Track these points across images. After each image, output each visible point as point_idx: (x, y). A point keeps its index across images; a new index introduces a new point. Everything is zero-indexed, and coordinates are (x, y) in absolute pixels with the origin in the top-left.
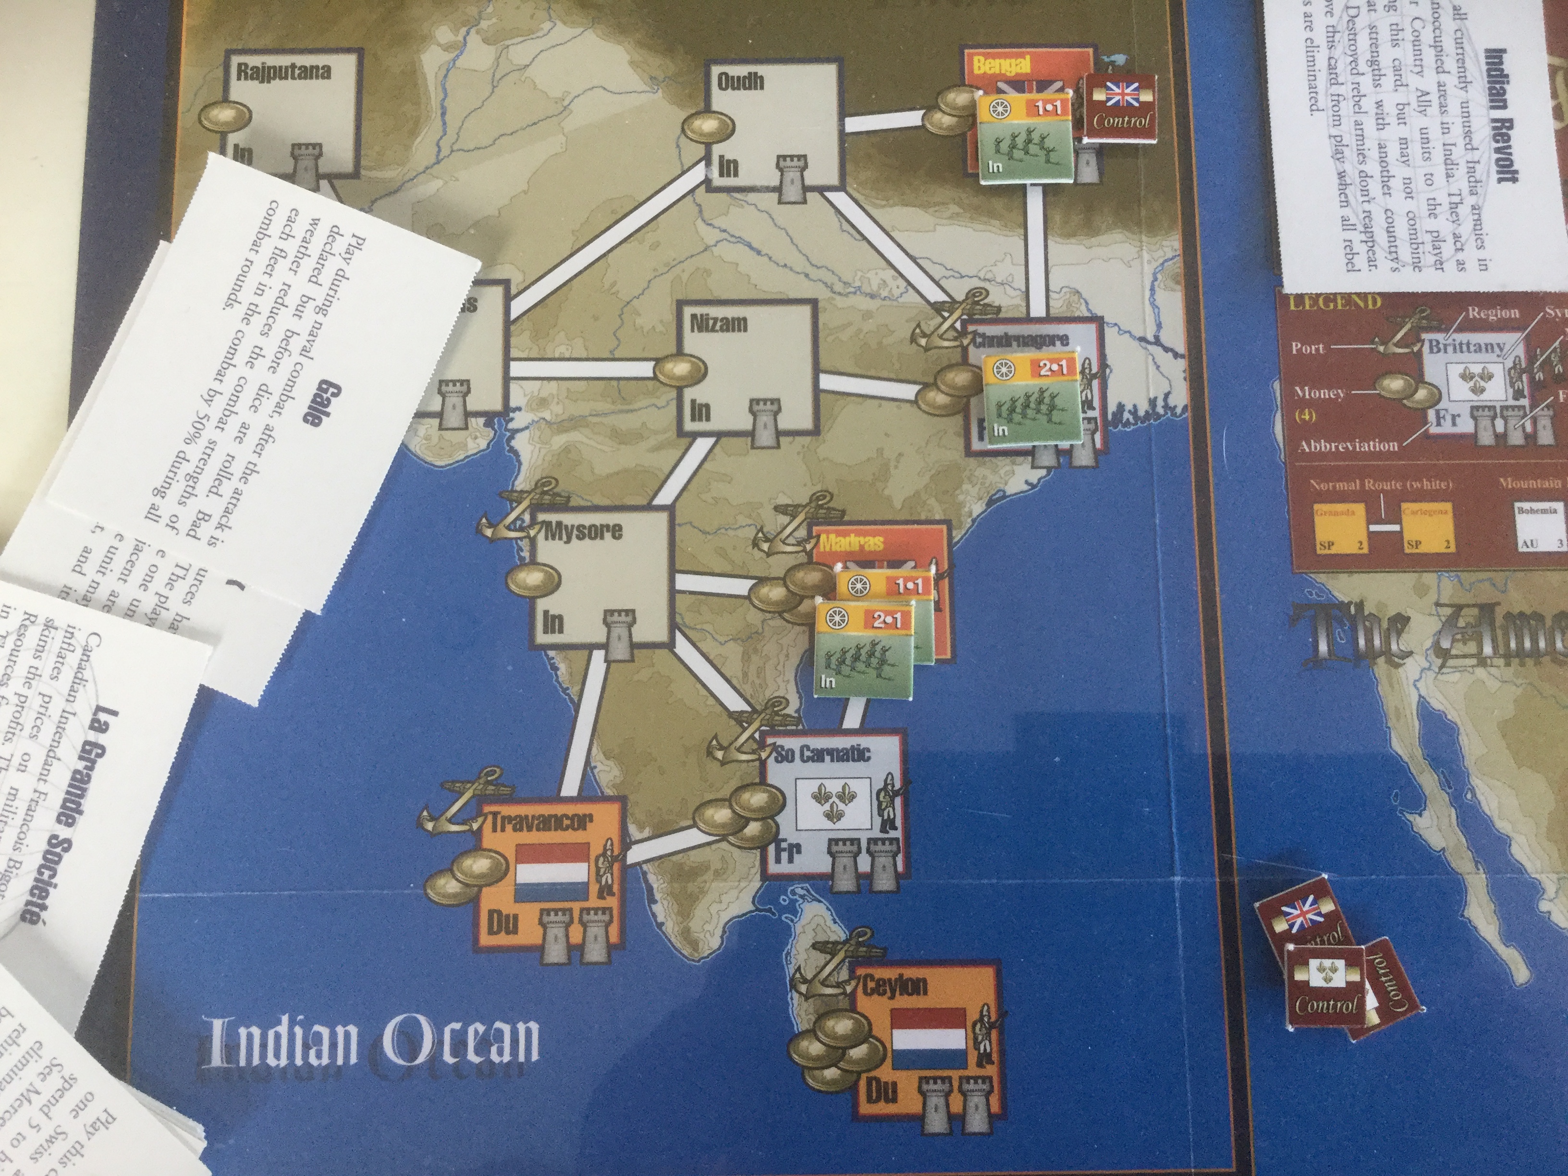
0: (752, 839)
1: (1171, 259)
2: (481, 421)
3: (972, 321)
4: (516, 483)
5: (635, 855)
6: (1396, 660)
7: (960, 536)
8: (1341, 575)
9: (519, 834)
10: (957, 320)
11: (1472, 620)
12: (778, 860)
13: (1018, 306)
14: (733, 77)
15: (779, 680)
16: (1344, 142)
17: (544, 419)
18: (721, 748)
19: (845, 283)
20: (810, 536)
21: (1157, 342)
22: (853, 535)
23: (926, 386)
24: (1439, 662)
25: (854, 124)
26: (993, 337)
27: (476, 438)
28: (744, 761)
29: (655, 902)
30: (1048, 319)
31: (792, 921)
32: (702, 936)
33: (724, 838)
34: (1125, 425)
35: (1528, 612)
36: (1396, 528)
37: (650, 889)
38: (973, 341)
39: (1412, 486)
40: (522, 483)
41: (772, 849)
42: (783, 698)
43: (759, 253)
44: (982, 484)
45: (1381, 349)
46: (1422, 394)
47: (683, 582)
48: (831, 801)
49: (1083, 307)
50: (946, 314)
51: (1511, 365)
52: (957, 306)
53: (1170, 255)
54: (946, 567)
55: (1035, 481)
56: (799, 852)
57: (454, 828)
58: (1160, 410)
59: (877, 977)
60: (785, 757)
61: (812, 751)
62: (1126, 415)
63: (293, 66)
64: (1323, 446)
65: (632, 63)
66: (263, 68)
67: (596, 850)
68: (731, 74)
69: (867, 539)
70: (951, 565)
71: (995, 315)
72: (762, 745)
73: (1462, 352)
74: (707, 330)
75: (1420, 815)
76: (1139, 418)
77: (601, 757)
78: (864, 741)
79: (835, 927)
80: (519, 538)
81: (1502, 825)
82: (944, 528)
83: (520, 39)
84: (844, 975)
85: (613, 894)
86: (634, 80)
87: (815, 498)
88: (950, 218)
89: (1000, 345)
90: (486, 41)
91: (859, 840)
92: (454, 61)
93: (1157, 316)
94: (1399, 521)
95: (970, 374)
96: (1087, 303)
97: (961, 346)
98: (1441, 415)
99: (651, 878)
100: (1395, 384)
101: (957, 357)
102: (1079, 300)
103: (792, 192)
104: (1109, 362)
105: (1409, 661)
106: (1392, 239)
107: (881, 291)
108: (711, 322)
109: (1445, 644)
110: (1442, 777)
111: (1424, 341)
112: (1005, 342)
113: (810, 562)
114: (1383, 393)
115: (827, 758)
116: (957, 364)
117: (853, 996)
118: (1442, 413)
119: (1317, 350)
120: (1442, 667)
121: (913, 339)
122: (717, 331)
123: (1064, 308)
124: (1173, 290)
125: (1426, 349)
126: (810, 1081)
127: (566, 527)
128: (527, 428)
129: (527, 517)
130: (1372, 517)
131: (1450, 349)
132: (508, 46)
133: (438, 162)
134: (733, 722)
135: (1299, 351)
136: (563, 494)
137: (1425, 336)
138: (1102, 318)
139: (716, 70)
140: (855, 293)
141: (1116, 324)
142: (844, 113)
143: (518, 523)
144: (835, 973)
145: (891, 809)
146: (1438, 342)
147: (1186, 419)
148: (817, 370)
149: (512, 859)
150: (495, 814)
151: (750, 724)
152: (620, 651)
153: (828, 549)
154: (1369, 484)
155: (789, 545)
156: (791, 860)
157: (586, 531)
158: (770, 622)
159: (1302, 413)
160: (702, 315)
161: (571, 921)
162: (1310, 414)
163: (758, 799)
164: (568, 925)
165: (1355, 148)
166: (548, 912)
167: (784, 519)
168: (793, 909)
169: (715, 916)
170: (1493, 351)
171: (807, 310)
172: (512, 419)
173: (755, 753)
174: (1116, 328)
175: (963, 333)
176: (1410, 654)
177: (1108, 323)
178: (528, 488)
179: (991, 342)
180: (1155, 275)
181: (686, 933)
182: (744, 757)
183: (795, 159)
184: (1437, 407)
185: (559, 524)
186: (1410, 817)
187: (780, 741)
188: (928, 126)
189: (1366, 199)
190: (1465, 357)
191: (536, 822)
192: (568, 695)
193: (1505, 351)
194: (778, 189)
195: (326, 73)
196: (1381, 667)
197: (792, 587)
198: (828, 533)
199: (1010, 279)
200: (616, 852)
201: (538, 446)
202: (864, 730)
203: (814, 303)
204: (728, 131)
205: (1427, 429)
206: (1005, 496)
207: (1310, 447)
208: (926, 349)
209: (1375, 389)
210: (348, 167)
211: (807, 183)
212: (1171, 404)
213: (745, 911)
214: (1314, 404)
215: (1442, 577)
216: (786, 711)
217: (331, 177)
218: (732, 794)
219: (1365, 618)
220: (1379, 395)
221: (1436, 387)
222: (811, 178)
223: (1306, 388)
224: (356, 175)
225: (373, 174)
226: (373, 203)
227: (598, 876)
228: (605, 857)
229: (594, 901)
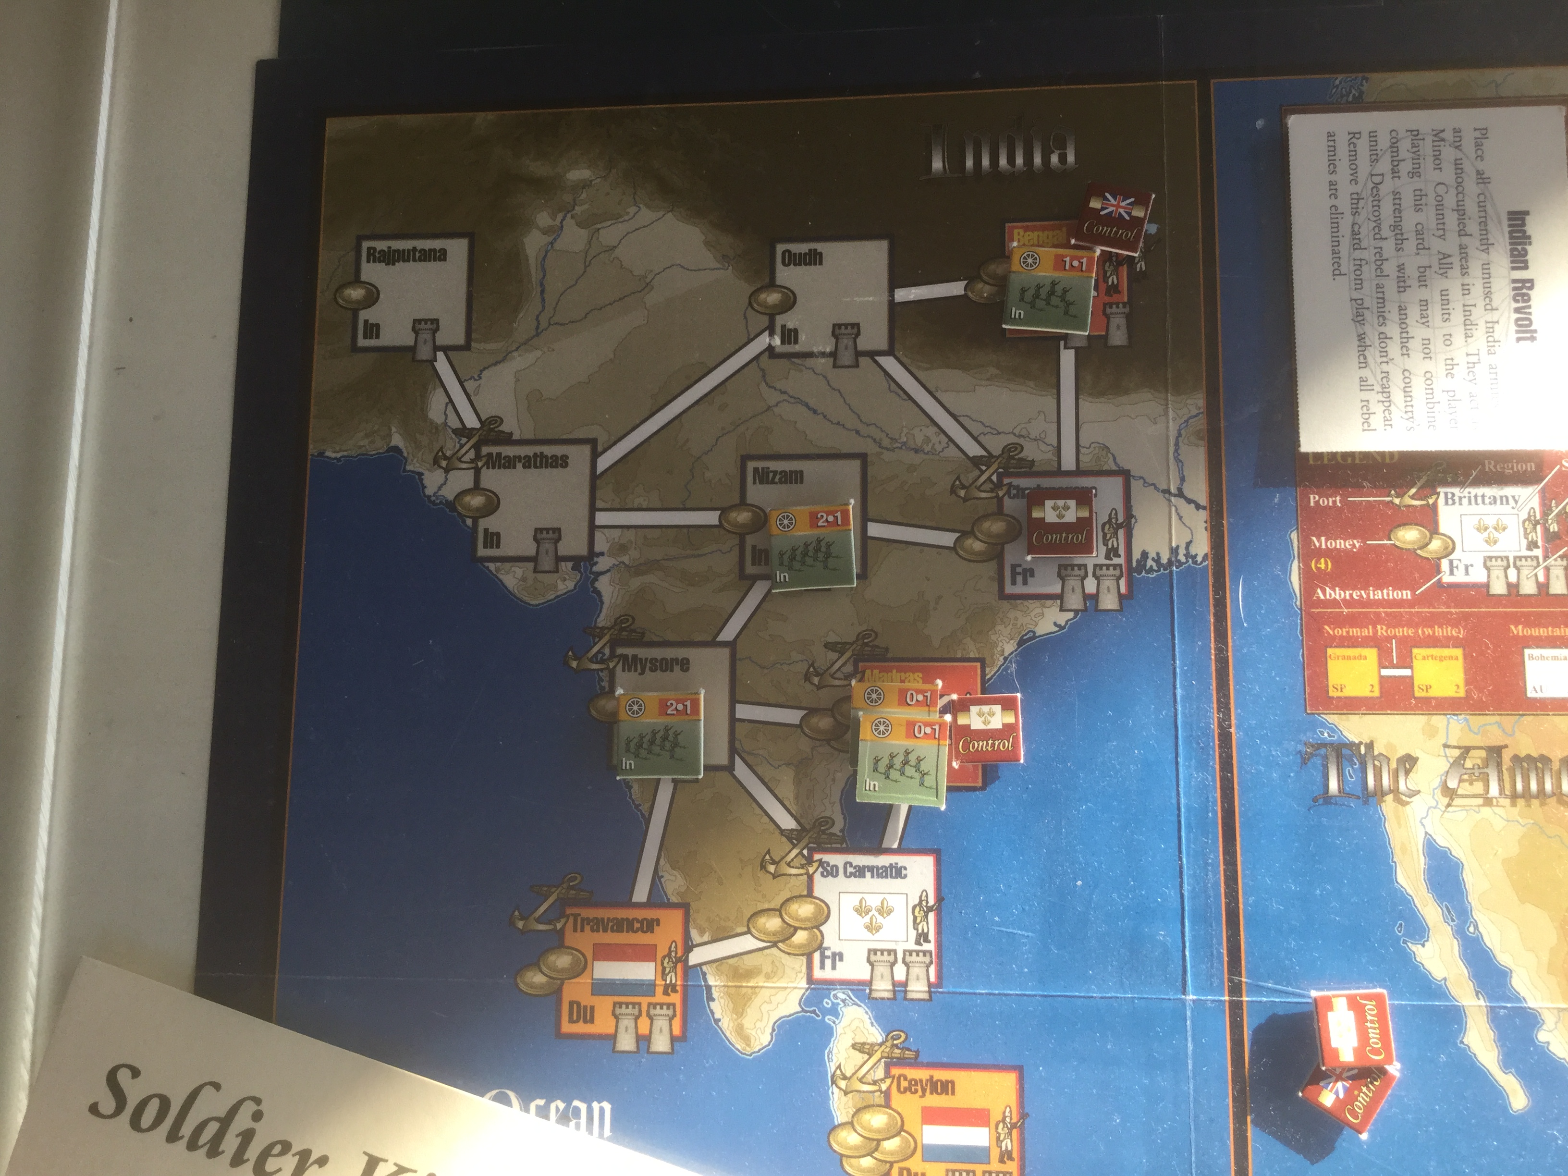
0: (800, 946)
1: (1195, 416)
2: (570, 565)
3: (1007, 474)
4: (599, 620)
5: (695, 958)
6: (1404, 798)
7: (993, 673)
8: (1350, 716)
9: (596, 934)
10: (993, 474)
11: (1479, 762)
12: (822, 967)
13: (1050, 460)
14: (795, 254)
15: (826, 802)
16: (1365, 305)
17: (623, 563)
18: (774, 862)
19: (891, 439)
20: (856, 671)
21: (1180, 494)
22: (894, 671)
23: (964, 534)
24: (1446, 800)
25: (903, 295)
26: (1027, 489)
27: (565, 580)
28: (795, 875)
29: (713, 1000)
30: (1079, 472)
31: (834, 1022)
32: (754, 1032)
33: (775, 944)
34: (1148, 572)
35: (1535, 754)
36: (1406, 672)
37: (709, 988)
38: (1008, 492)
39: (1423, 632)
40: (603, 619)
42: (829, 818)
43: (815, 412)
44: (1015, 625)
45: (1397, 501)
46: (1436, 545)
47: (743, 711)
48: (871, 914)
49: (1111, 462)
50: (984, 468)
51: (1526, 516)
52: (993, 460)
53: (1194, 412)
55: (1063, 624)
56: (841, 959)
57: (541, 927)
58: (1182, 558)
59: (909, 1077)
60: (830, 872)
61: (855, 868)
62: (1150, 563)
63: (415, 249)
64: (1337, 594)
65: (707, 243)
66: (389, 251)
67: (662, 951)
68: (793, 251)
69: (908, 674)
71: (1028, 468)
72: (810, 860)
73: (1477, 503)
74: (768, 483)
75: (1423, 945)
76: (1162, 565)
77: (667, 867)
78: (901, 860)
79: (873, 1030)
80: (598, 670)
81: (1504, 958)
82: (978, 664)
83: (609, 223)
84: (880, 1073)
85: (676, 991)
86: (708, 259)
87: (861, 636)
88: (988, 379)
90: (579, 225)
91: (895, 951)
92: (552, 243)
93: (1181, 470)
94: (1410, 667)
95: (1005, 524)
96: (1115, 459)
97: (997, 497)
98: (1455, 565)
99: (711, 980)
100: (1408, 536)
101: (993, 507)
102: (1107, 455)
103: (846, 357)
104: (1134, 513)
105: (1417, 799)
106: (1409, 399)
107: (925, 446)
108: (771, 475)
109: (1452, 784)
110: (1445, 909)
111: (1438, 494)
114: (1398, 543)
115: (868, 874)
116: (993, 514)
117: (887, 1094)
118: (1455, 563)
119: (1334, 502)
120: (1449, 805)
121: (953, 491)
122: (776, 483)
123: (1094, 462)
124: (1197, 446)
125: (1441, 501)
126: (848, 1168)
127: (641, 659)
128: (608, 571)
129: (607, 651)
130: (1384, 661)
131: (1465, 501)
132: (599, 229)
133: (537, 335)
134: (784, 839)
135: (1317, 503)
136: (638, 630)
137: (1440, 489)
138: (1129, 471)
139: (780, 248)
140: (901, 448)
141: (1141, 478)
142: (893, 284)
143: (600, 655)
144: (872, 1071)
145: (925, 923)
146: (1453, 495)
148: (865, 519)
149: (589, 956)
150: (576, 916)
151: (799, 841)
154: (1381, 630)
155: (837, 679)
156: (834, 967)
157: (658, 664)
158: (819, 749)
159: (1317, 562)
160: (763, 468)
161: (640, 1014)
162: (1326, 563)
164: (637, 1019)
165: (1375, 310)
166: (620, 1004)
167: (833, 656)
168: (834, 1012)
169: (766, 1014)
170: (1507, 503)
171: (856, 464)
172: (596, 563)
173: (802, 868)
174: (1142, 481)
175: (999, 485)
176: (1419, 792)
177: (1134, 477)
178: (609, 624)
179: (1024, 494)
180: (1179, 431)
181: (740, 1030)
182: (794, 871)
183: (849, 327)
184: (1451, 557)
185: (635, 657)
186: (1414, 948)
187: (826, 857)
188: (971, 295)
189: (1385, 359)
190: (1481, 509)
191: (611, 924)
192: (641, 811)
193: (1519, 504)
194: (834, 355)
195: (441, 255)
196: (1388, 805)
197: (839, 717)
198: (872, 669)
199: (1043, 435)
200: (679, 954)
201: (618, 587)
202: (900, 851)
203: (863, 457)
204: (789, 302)
205: (1440, 579)
206: (1034, 637)
207: (1325, 595)
208: (965, 500)
209: (1390, 539)
210: (461, 340)
211: (859, 348)
212: (1193, 552)
213: (792, 1012)
214: (1328, 553)
215: (1451, 720)
216: (832, 831)
217: (446, 349)
218: (781, 907)
219: (1374, 758)
220: (1394, 545)
221: (1450, 538)
222: (863, 344)
223: (1323, 539)
224: (467, 347)
225: (482, 346)
226: (481, 371)
227: (664, 975)
228: (670, 958)
229: (659, 997)
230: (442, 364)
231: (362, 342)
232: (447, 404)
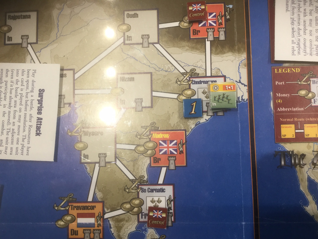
0: (135, 212)
1: (244, 60)
2: (68, 105)
3: (192, 77)
4: (77, 121)
5: (106, 216)
6: (302, 166)
7: (188, 134)
8: (287, 144)
9: (77, 210)
10: (187, 77)
12: (142, 218)
13: (203, 73)
15: (142, 171)
18: (128, 189)
19: (159, 68)
20: (150, 134)
21: (240, 82)
22: (161, 134)
23: (180, 94)
24: (313, 166)
25: (162, 26)
26: (197, 81)
29: (111, 228)
30: (211, 77)
31: (145, 233)
32: (123, 237)
33: (128, 212)
36: (303, 131)
37: (110, 224)
38: (192, 82)
39: (307, 120)
41: (140, 215)
42: (143, 176)
43: (137, 60)
44: (194, 120)
45: (299, 83)
46: (310, 95)
47: (118, 146)
48: (155, 202)
49: (220, 73)
50: (185, 76)
52: (188, 73)
53: (244, 58)
54: (185, 142)
55: (208, 119)
57: (62, 209)
58: (240, 100)
60: (144, 191)
61: (151, 190)
63: (22, 15)
64: (284, 109)
65: (105, 12)
66: (14, 16)
67: (96, 215)
68: (130, 14)
69: (165, 135)
70: (186, 141)
71: (197, 75)
72: (138, 188)
74: (124, 81)
75: (307, 207)
77: (98, 191)
78: (164, 187)
79: (156, 235)
82: (184, 131)
83: (76, 6)
85: (101, 226)
86: (105, 16)
87: (151, 124)
88: (186, 50)
89: (199, 83)
90: (68, 7)
92: (60, 13)
93: (240, 75)
94: (304, 129)
95: (191, 91)
97: (189, 84)
98: (315, 101)
99: (111, 222)
100: (303, 93)
101: (188, 87)
102: (219, 71)
103: (146, 44)
105: (305, 166)
107: (168, 70)
108: (125, 79)
109: (315, 162)
110: (313, 197)
112: (200, 82)
113: (150, 141)
114: (300, 95)
115: (154, 191)
116: (188, 89)
119: (282, 83)
120: (314, 168)
121: (176, 82)
122: (127, 81)
123: (215, 74)
124: (245, 68)
125: (312, 82)
128: (79, 107)
129: (79, 130)
130: (296, 128)
132: (74, 8)
133: (57, 39)
134: (131, 182)
135: (278, 84)
136: (88, 124)
137: (311, 79)
138: (225, 76)
139: (126, 13)
140: (162, 70)
141: (229, 78)
142: (159, 23)
143: (77, 131)
145: (170, 205)
146: (315, 81)
147: (247, 102)
148: (152, 91)
150: (72, 205)
151: (135, 182)
152: (103, 164)
153: (155, 138)
154: (296, 119)
155: (145, 136)
156: (145, 218)
157: (94, 133)
158: (140, 156)
159: (278, 100)
160: (123, 77)
161: (91, 233)
162: (280, 101)
163: (137, 202)
166: (85, 230)
167: (144, 130)
168: (146, 230)
169: (126, 232)
171: (149, 75)
172: (76, 105)
173: (136, 190)
175: (189, 80)
176: (306, 164)
177: (227, 77)
178: (79, 123)
179: (196, 83)
180: (239, 64)
181: (119, 236)
182: (133, 191)
183: (146, 36)
184: (314, 99)
185: (88, 131)
186: (305, 207)
187: (143, 187)
188: (181, 26)
192: (90, 175)
194: (142, 44)
195: (29, 17)
196: (298, 168)
197: (145, 147)
198: (155, 133)
199: (201, 66)
200: (101, 216)
202: (164, 184)
203: (151, 73)
204: (129, 29)
205: (311, 104)
206: (200, 123)
207: (280, 110)
208: (180, 85)
209: (298, 94)
210: (35, 41)
211: (149, 42)
212: (243, 98)
213: (134, 231)
214: (281, 98)
215: (315, 144)
216: (144, 179)
217: (31, 44)
218: (130, 201)
219: (294, 155)
220: (299, 95)
221: (314, 93)
222: (151, 41)
223: (279, 94)
224: (37, 43)
225: (41, 43)
226: (41, 50)
227: (97, 221)
228: (99, 217)
229: (96, 228)
230: (30, 48)
231: (7, 42)
232: (31, 59)
